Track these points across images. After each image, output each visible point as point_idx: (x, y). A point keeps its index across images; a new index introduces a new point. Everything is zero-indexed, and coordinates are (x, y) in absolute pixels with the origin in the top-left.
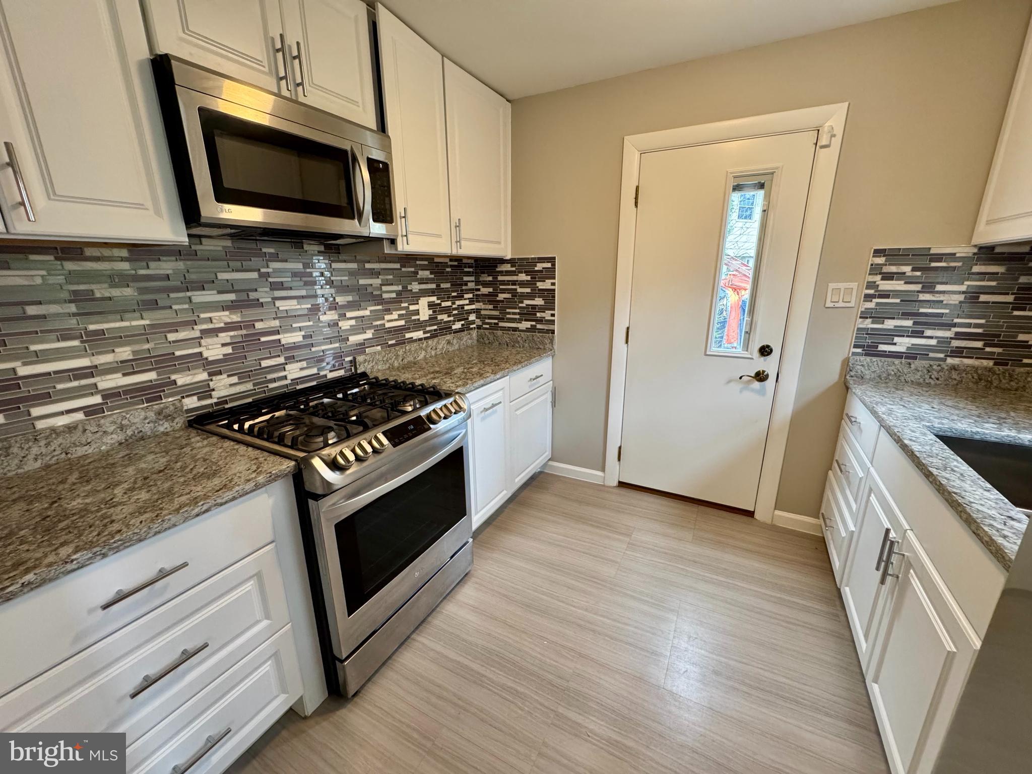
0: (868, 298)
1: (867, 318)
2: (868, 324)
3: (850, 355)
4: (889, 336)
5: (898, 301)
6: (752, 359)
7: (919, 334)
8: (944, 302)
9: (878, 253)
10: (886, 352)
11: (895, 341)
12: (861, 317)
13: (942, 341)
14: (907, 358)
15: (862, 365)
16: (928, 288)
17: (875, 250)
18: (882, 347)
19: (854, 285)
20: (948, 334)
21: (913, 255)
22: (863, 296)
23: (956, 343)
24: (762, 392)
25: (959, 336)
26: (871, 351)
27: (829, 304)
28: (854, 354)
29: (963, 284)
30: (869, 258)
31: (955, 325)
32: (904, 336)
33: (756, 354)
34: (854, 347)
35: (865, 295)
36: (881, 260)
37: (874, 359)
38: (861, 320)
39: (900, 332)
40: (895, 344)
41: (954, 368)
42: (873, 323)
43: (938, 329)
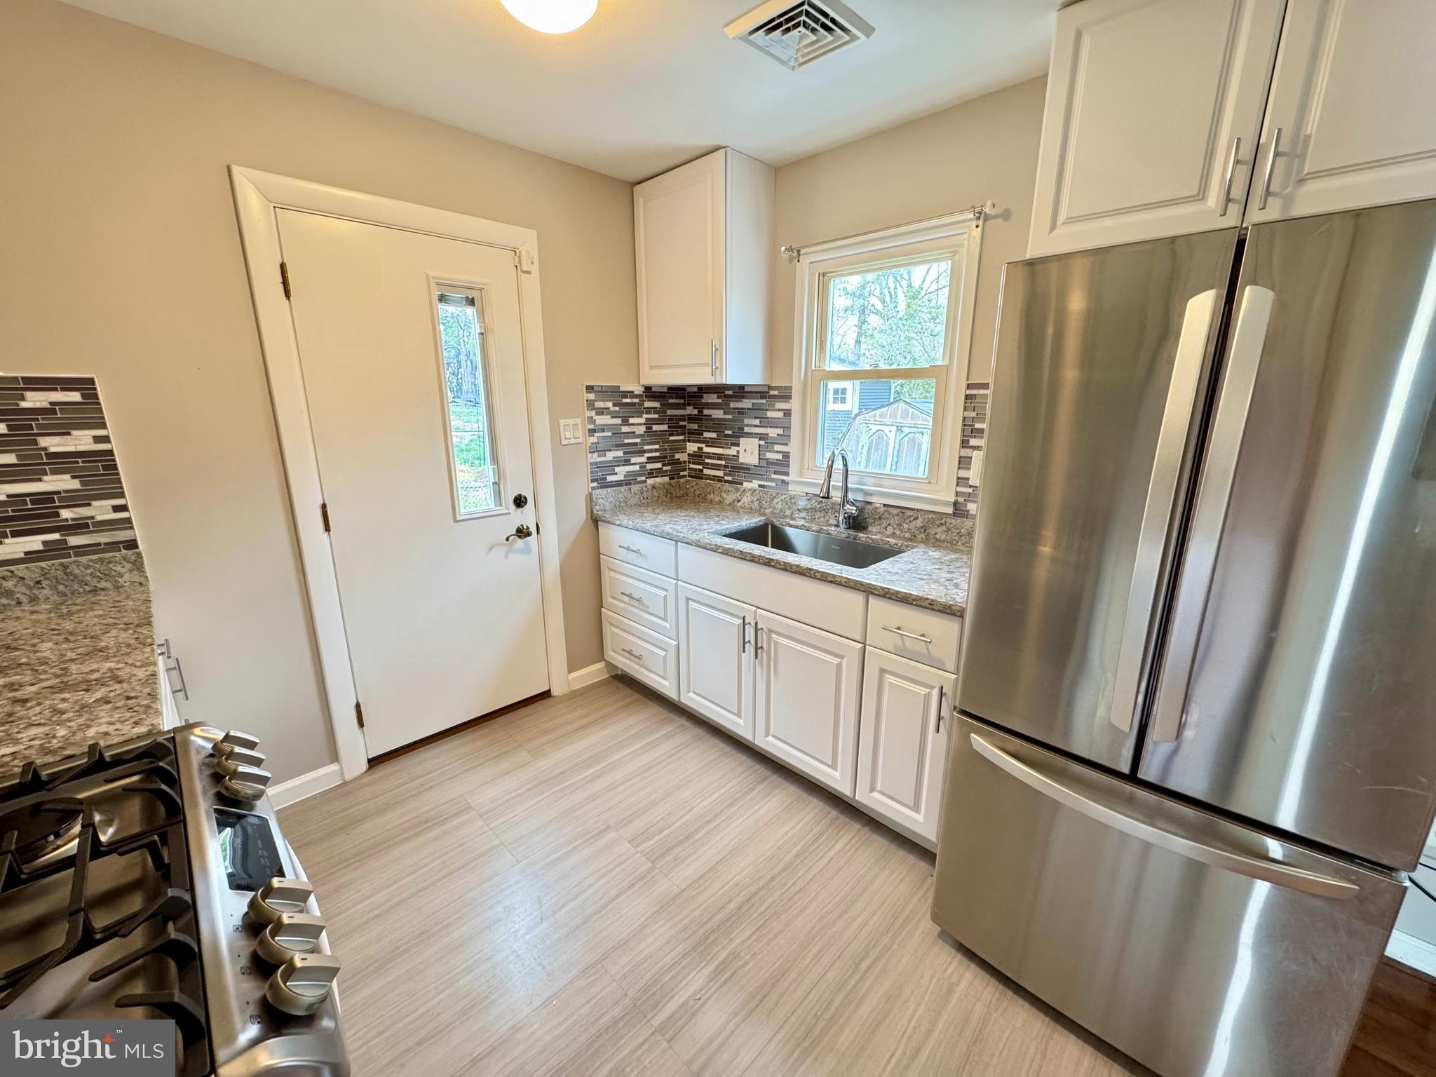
0: (592, 432)
1: (594, 452)
2: (596, 458)
3: (590, 490)
4: (612, 466)
5: (610, 434)
6: (509, 514)
7: (627, 462)
8: (636, 433)
9: (590, 388)
10: (612, 482)
11: (616, 471)
12: (590, 452)
13: (642, 466)
14: (626, 484)
15: (602, 498)
16: (625, 422)
17: (586, 386)
18: (610, 478)
19: (578, 421)
20: (643, 459)
21: (611, 392)
22: (587, 431)
23: (649, 466)
24: (527, 550)
25: (651, 460)
26: (603, 483)
27: (564, 442)
28: (593, 488)
29: (641, 417)
30: (583, 394)
31: (644, 452)
32: (620, 465)
33: (512, 507)
34: (592, 482)
35: (589, 430)
36: (591, 396)
37: (609, 490)
38: (591, 454)
39: (617, 462)
40: (616, 474)
41: (653, 487)
42: (599, 456)
43: (638, 456)
